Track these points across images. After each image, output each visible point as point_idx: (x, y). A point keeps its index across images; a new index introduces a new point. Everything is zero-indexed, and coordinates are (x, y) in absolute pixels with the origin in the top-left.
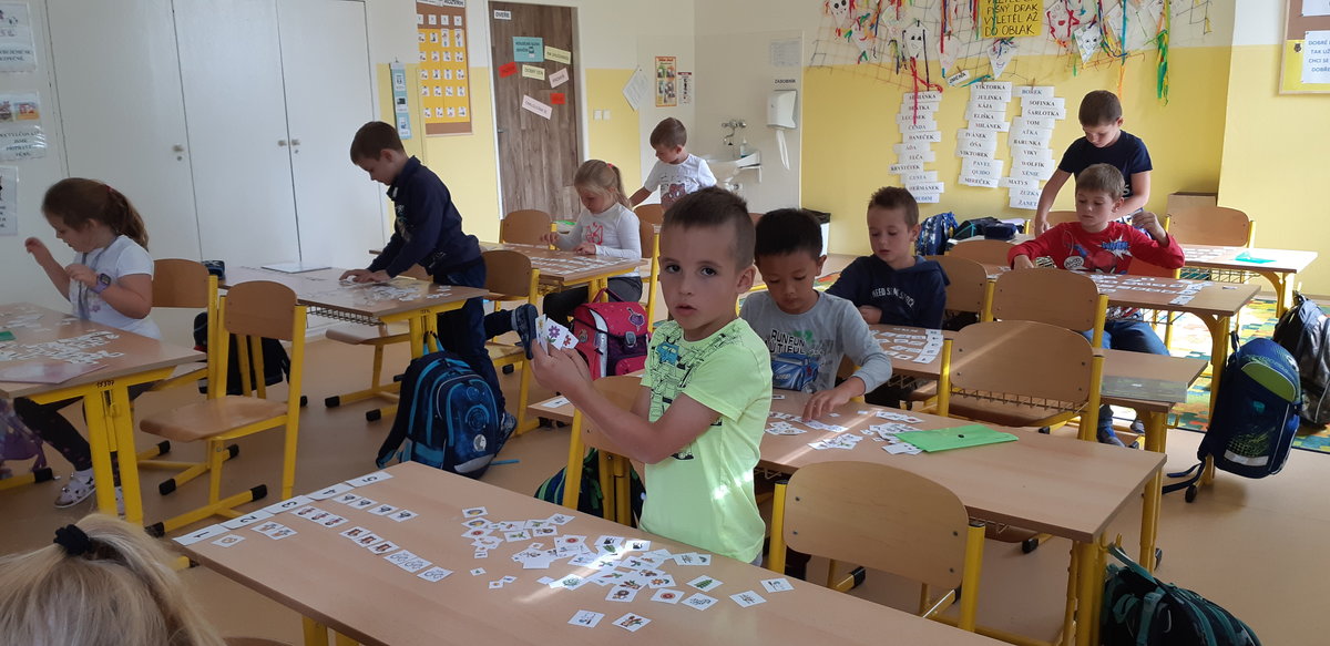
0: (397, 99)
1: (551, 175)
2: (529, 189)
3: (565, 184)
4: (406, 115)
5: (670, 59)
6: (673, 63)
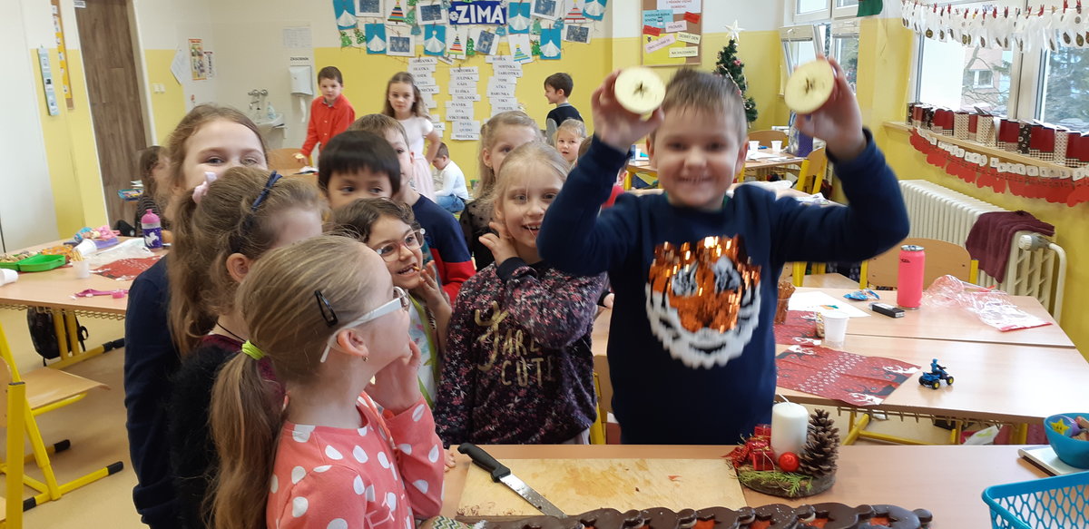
0: (45, 81)
1: (127, 142)
2: (113, 155)
3: (137, 149)
4: (52, 94)
5: (198, 41)
6: (200, 44)
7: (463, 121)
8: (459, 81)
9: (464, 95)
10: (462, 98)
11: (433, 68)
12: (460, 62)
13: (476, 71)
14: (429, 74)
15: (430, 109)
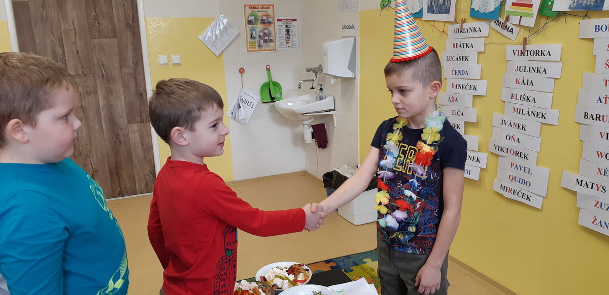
5: (266, 8)
6: (270, 11)
7: (518, 161)
8: (521, 76)
9: (526, 106)
10: (521, 112)
11: (479, 45)
12: (525, 34)
13: (556, 55)
14: (473, 57)
15: (467, 124)
